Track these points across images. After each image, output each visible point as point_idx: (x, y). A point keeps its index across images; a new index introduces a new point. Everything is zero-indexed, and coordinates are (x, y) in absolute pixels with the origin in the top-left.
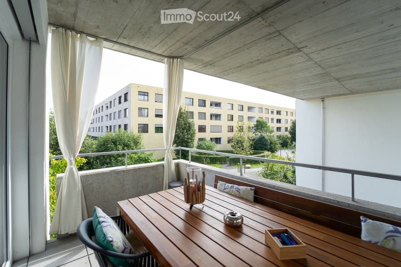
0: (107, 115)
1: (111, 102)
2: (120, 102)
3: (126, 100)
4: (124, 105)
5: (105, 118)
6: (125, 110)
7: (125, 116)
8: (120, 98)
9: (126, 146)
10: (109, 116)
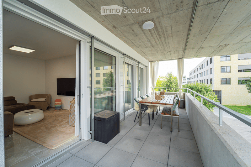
0: (200, 73)
1: (202, 65)
2: (207, 65)
3: (211, 62)
4: (210, 66)
5: (199, 75)
6: (211, 69)
7: (211, 73)
8: (207, 61)
9: (199, 91)
10: (202, 74)
